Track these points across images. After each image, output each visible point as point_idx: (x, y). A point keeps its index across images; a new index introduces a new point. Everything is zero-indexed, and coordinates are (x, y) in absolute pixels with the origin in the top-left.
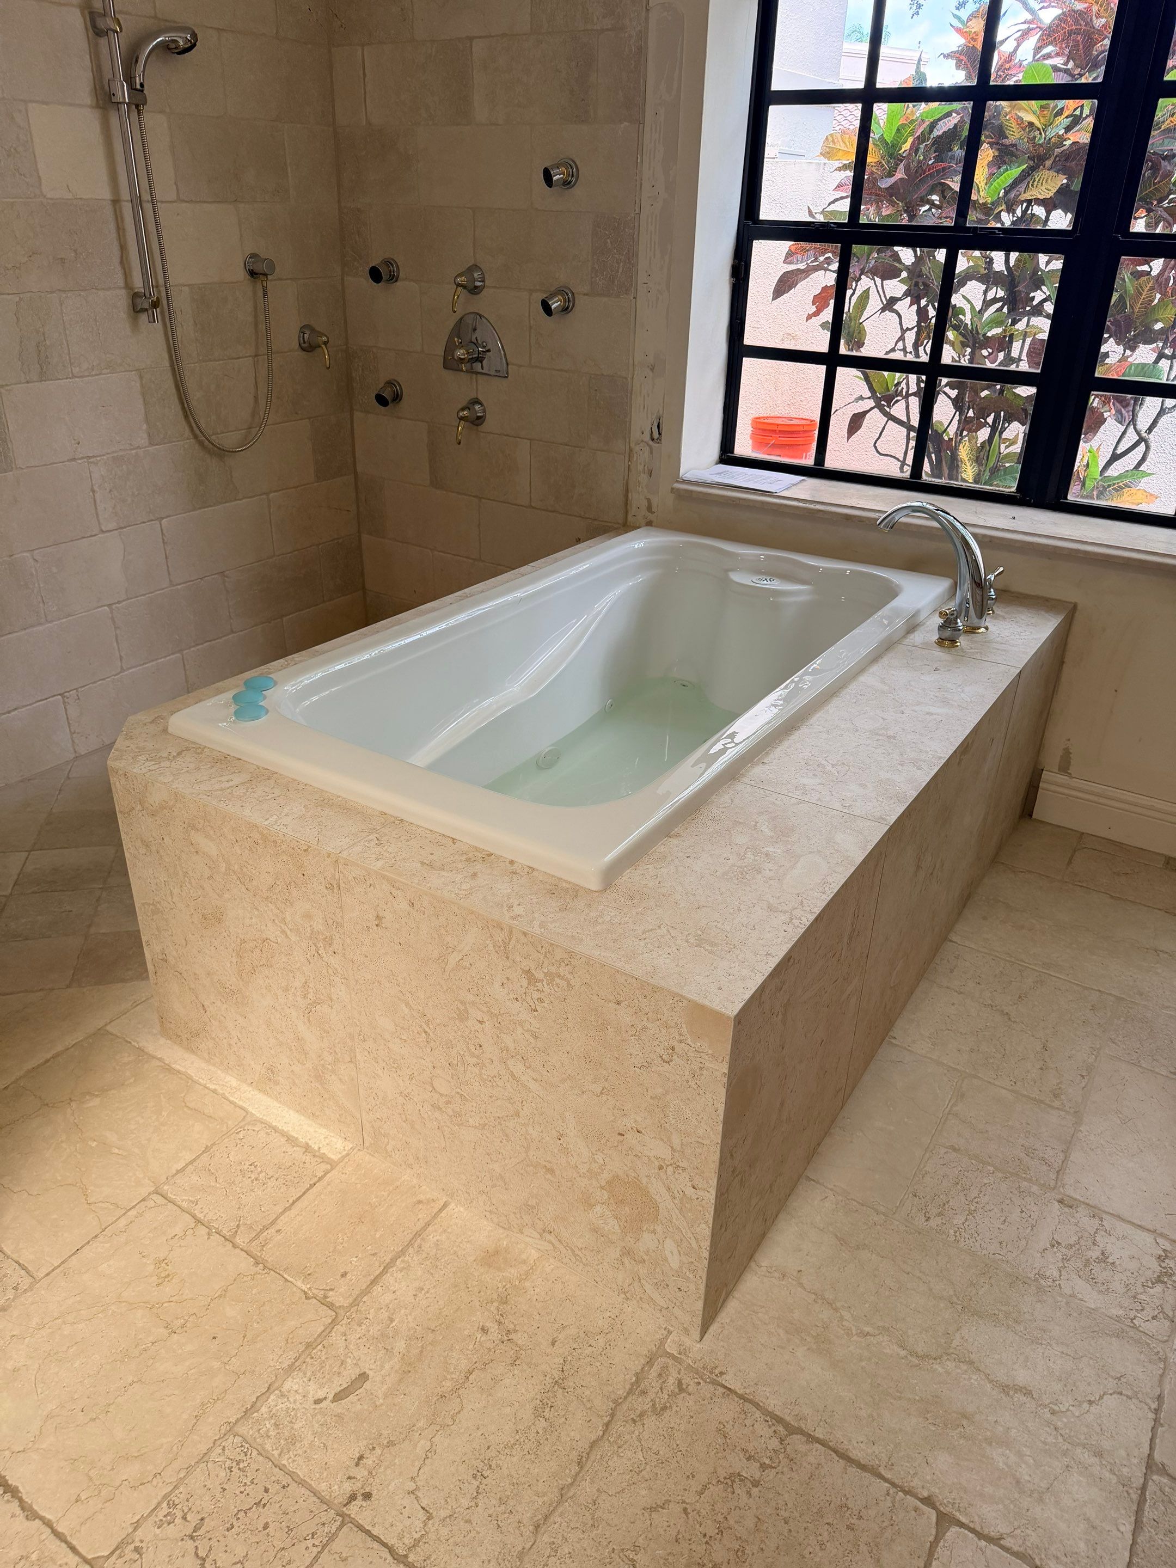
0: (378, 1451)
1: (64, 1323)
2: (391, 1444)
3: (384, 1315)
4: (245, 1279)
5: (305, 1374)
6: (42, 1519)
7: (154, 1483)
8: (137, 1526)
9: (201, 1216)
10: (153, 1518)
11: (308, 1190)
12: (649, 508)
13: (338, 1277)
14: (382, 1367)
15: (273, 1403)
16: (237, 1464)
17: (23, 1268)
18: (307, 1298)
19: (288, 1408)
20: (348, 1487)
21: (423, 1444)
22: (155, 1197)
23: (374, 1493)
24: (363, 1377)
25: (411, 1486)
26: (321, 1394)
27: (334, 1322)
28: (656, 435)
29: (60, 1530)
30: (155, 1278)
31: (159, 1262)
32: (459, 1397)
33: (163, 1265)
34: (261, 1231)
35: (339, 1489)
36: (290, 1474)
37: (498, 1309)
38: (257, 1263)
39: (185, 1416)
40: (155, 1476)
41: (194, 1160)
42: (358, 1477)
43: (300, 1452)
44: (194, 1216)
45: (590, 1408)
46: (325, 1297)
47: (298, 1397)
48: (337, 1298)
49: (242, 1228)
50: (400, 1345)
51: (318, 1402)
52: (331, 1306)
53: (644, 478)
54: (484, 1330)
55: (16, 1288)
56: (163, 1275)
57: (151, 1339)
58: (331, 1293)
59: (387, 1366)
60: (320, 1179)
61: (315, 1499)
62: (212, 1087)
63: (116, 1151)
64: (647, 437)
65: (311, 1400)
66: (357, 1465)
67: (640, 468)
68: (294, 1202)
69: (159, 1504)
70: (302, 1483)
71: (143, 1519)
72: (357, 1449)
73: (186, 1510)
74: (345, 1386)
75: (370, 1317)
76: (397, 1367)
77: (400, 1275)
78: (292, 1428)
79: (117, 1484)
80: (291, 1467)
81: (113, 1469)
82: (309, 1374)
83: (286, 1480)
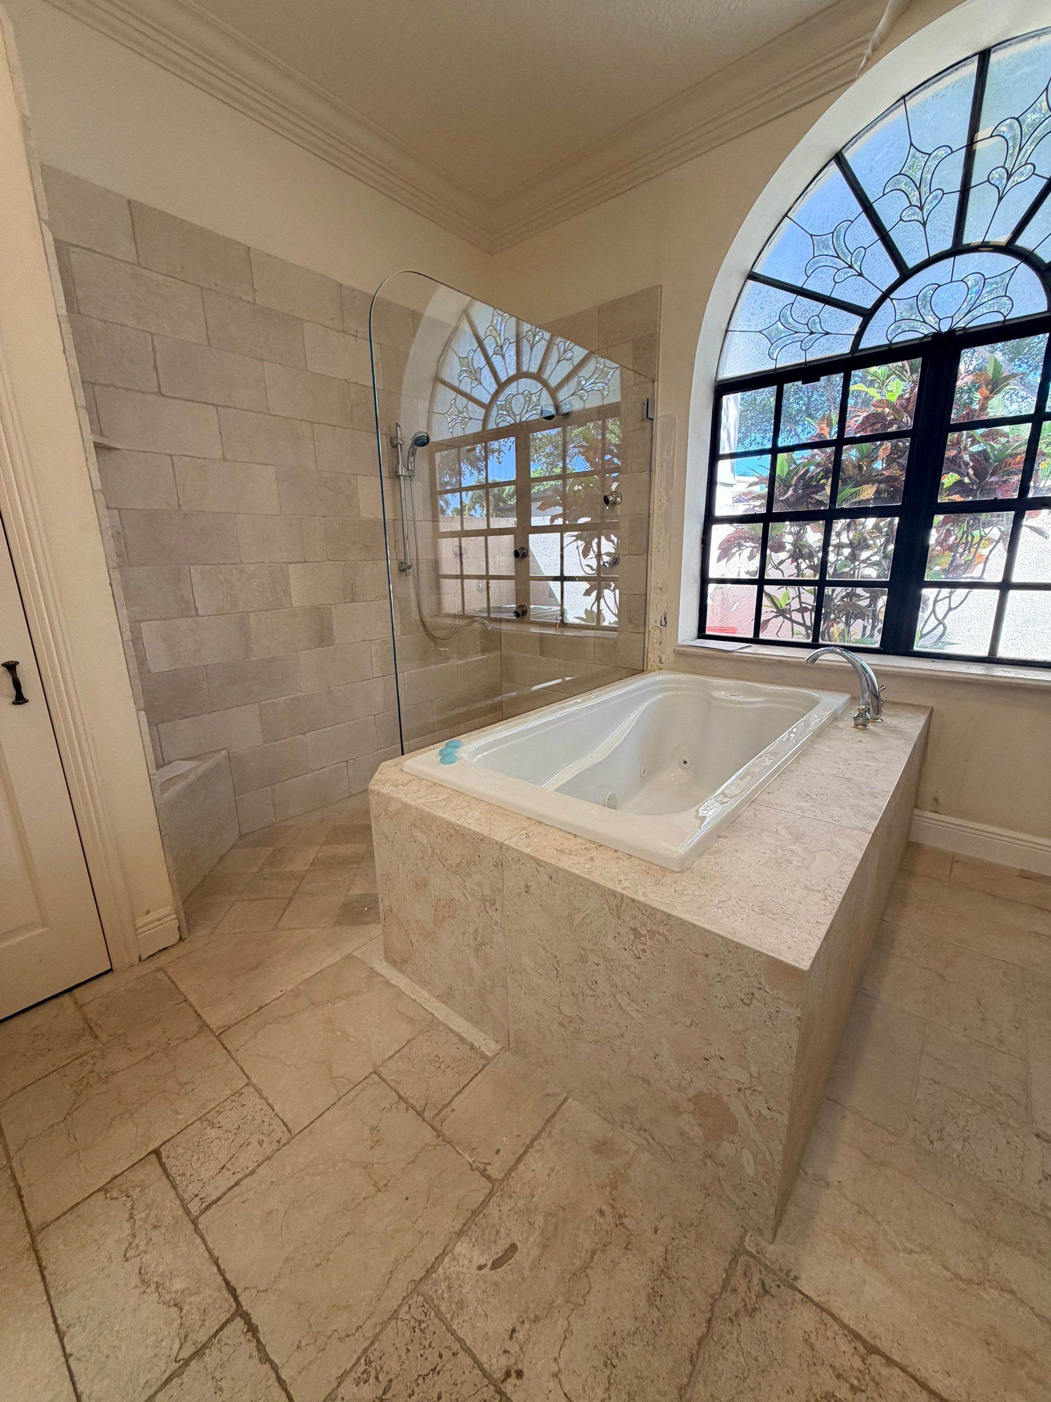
0: (527, 1325)
1: (307, 1174)
2: (537, 1319)
3: (527, 1191)
4: (430, 1148)
5: (470, 1239)
6: (271, 1362)
7: (357, 1336)
8: (341, 1379)
9: (402, 1094)
10: (353, 1374)
11: (473, 1078)
12: (660, 661)
13: (494, 1153)
14: (527, 1239)
15: (447, 1266)
16: (420, 1325)
17: (286, 1125)
18: (472, 1169)
19: (458, 1272)
20: (504, 1361)
21: (562, 1323)
22: (374, 1076)
23: (525, 1371)
24: (513, 1248)
25: (554, 1368)
26: (482, 1261)
27: (491, 1195)
28: (663, 623)
29: (283, 1377)
30: (369, 1142)
31: (374, 1129)
32: (587, 1276)
33: (376, 1131)
34: (442, 1109)
35: (497, 1364)
36: (460, 1340)
37: (610, 1193)
38: (438, 1136)
39: (383, 1270)
40: (357, 1329)
41: (400, 1050)
42: (512, 1351)
43: (467, 1318)
44: (398, 1094)
45: (693, 1302)
46: (485, 1170)
47: (466, 1262)
48: (494, 1172)
49: (429, 1106)
50: (540, 1220)
51: (480, 1268)
52: (489, 1178)
53: (657, 646)
54: (602, 1213)
55: (278, 1142)
56: (375, 1140)
57: (364, 1195)
58: (488, 1167)
59: (531, 1239)
60: (481, 1071)
61: (478, 1371)
62: (413, 997)
63: (352, 1039)
64: (658, 624)
65: (475, 1266)
66: (511, 1338)
67: (655, 641)
68: (464, 1088)
69: (359, 1359)
70: (469, 1352)
71: (346, 1373)
72: (511, 1322)
73: (378, 1368)
74: (500, 1254)
75: (517, 1191)
76: (538, 1241)
77: (537, 1155)
78: (461, 1292)
79: (329, 1334)
80: (461, 1333)
81: (327, 1318)
82: (473, 1240)
83: (456, 1347)
